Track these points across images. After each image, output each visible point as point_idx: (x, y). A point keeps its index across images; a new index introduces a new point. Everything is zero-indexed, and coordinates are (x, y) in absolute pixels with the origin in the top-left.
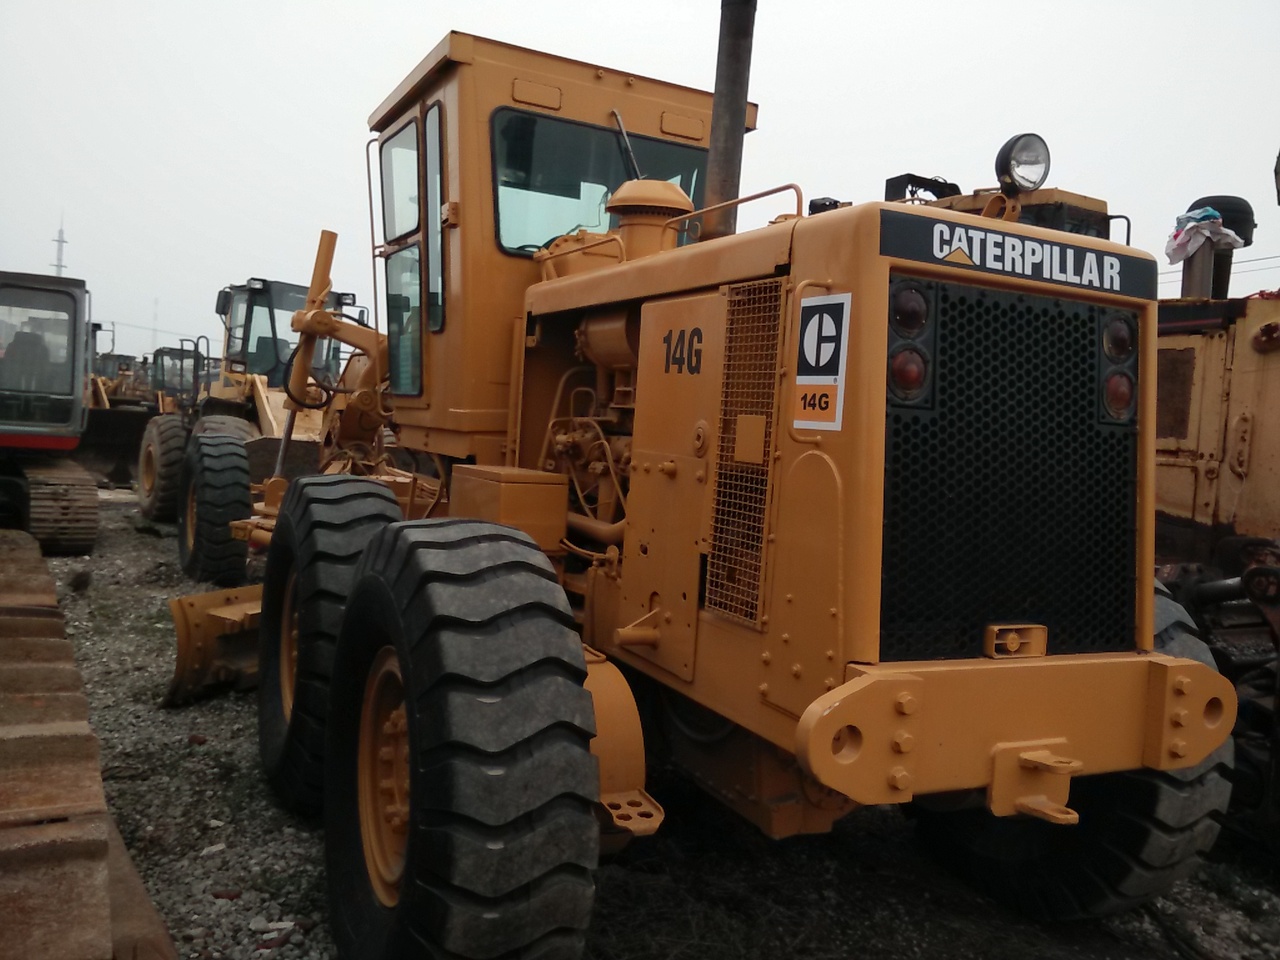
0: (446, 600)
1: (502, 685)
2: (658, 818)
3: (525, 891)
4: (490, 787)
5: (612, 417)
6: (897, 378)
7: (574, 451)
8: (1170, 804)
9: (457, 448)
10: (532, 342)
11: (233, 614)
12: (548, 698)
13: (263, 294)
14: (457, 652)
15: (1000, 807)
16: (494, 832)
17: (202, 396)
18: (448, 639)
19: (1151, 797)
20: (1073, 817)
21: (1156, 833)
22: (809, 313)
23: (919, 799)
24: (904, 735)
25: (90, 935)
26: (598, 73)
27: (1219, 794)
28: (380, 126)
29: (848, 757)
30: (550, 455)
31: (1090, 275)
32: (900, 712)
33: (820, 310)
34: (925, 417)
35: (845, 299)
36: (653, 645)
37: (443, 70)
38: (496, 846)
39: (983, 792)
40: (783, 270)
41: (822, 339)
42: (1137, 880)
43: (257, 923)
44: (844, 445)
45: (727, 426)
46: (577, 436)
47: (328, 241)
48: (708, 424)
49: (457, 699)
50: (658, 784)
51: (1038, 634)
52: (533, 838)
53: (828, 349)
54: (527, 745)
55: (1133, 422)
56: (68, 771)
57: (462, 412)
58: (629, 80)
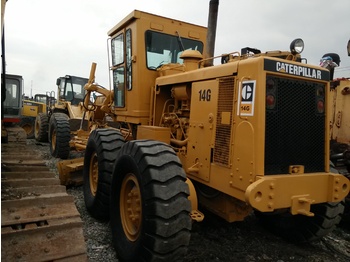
0: (150, 161)
1: (166, 183)
2: (202, 217)
3: (174, 235)
4: (165, 209)
5: (180, 113)
6: (268, 102)
7: (170, 122)
8: (329, 212)
9: (136, 121)
10: (158, 93)
11: (73, 166)
12: (178, 185)
13: (70, 79)
14: (155, 174)
15: (294, 213)
16: (166, 220)
17: (53, 107)
18: (152, 170)
19: (325, 210)
20: (313, 214)
21: (326, 220)
22: (244, 85)
23: (275, 210)
24: (272, 194)
25: (80, 247)
26: (173, 21)
27: (341, 209)
28: (111, 35)
29: (258, 199)
30: (163, 123)
31: (314, 75)
32: (271, 188)
33: (247, 84)
34: (274, 112)
35: (254, 82)
36: (197, 172)
37: (133, 20)
38: (167, 224)
39: (289, 209)
40: (235, 74)
41: (247, 92)
42: (321, 231)
43: (94, 247)
44: (253, 120)
45: (219, 115)
46: (170, 118)
47: (94, 65)
48: (213, 114)
49: (156, 186)
50: (201, 208)
51: (302, 168)
52: (176, 222)
53: (249, 95)
54: (174, 198)
55: (324, 113)
56: (67, 205)
57: (137, 112)
58: (181, 23)
